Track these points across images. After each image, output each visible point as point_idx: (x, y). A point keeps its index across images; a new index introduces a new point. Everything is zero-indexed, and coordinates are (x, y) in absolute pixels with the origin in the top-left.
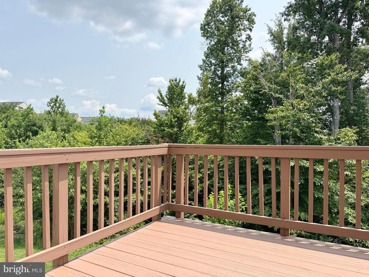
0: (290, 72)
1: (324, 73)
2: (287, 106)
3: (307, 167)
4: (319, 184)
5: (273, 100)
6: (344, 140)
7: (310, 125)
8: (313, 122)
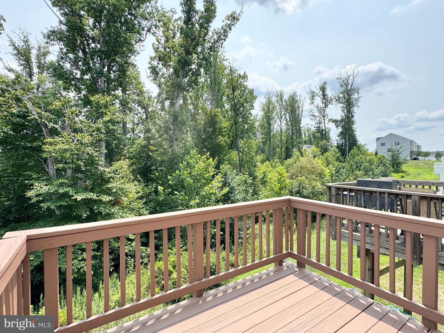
0: (65, 103)
1: (100, 111)
2: (66, 138)
3: (94, 199)
4: (105, 213)
5: (44, 129)
6: (121, 171)
7: (94, 158)
8: (96, 156)
